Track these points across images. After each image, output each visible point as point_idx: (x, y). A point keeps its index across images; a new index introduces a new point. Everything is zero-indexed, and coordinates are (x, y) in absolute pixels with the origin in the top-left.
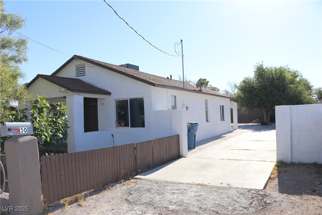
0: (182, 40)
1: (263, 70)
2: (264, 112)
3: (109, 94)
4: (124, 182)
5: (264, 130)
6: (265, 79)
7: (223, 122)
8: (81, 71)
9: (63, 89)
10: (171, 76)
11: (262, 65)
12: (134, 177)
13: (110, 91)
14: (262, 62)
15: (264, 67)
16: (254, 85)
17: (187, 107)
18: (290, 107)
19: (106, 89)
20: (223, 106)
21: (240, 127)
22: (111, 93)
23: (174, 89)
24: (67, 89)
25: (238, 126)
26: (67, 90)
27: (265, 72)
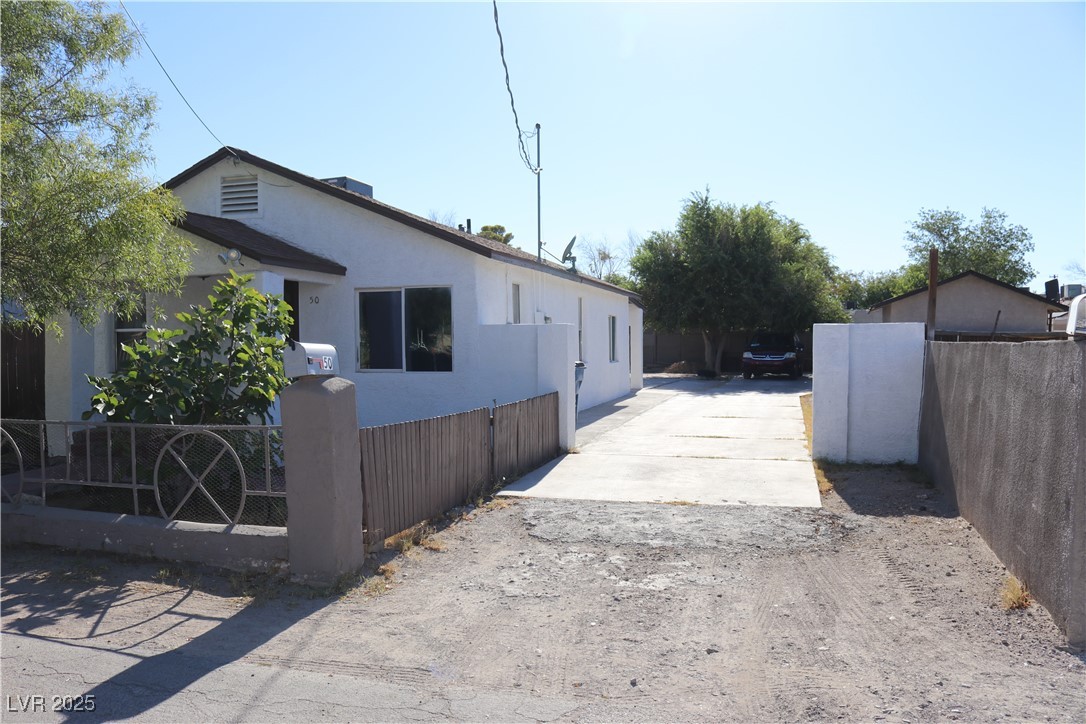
0: (538, 126)
1: (708, 215)
2: (706, 341)
3: (340, 270)
4: (483, 503)
5: (723, 393)
6: (715, 242)
7: (614, 364)
8: (241, 195)
9: (234, 254)
10: (469, 221)
11: (707, 198)
12: (499, 494)
13: (343, 263)
14: (708, 190)
15: (713, 205)
16: (682, 258)
17: (546, 319)
18: (850, 328)
19: (329, 258)
20: (614, 318)
21: (647, 383)
22: (345, 269)
23: (525, 266)
24: (243, 253)
25: (644, 380)
26: (244, 257)
27: (714, 221)
